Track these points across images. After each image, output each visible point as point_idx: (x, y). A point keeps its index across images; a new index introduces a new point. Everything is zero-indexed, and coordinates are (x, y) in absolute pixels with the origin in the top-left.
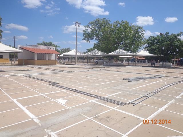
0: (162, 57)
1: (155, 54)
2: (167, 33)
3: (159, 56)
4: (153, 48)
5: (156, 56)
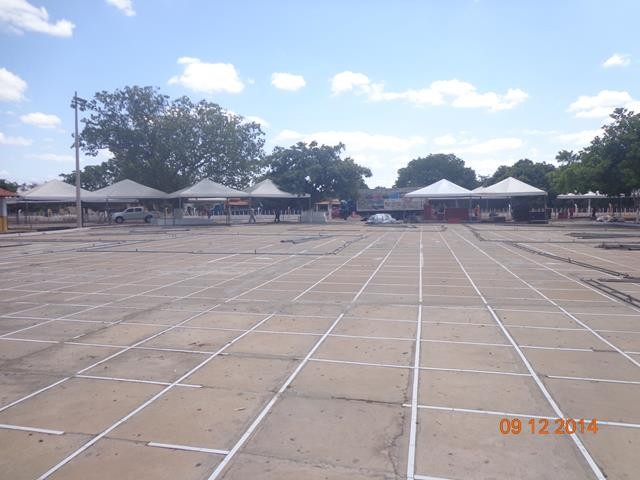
0: (308, 198)
1: (293, 194)
2: (314, 144)
3: (302, 196)
4: (288, 179)
5: (296, 196)
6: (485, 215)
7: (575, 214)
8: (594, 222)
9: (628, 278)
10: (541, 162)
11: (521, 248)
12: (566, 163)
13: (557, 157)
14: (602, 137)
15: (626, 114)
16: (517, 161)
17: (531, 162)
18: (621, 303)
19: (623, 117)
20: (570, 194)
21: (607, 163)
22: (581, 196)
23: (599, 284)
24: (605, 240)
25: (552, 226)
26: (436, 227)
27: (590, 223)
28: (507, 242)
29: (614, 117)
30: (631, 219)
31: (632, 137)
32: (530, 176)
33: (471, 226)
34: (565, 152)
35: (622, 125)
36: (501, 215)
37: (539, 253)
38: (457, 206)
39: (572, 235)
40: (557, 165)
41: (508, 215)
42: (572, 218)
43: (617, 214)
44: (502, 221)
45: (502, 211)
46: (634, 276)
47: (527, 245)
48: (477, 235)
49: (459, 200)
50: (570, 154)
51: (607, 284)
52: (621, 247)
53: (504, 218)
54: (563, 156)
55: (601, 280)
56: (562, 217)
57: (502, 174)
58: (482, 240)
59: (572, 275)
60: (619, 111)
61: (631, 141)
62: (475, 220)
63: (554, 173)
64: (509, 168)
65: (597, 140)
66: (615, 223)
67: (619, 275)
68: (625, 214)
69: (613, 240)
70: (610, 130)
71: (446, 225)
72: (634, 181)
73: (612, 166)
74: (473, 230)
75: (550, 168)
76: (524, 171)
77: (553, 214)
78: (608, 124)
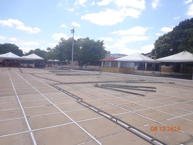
6: (26, 65)
7: (52, 66)
8: (57, 68)
9: (61, 83)
10: (43, 50)
11: (34, 75)
12: (49, 51)
13: (47, 49)
14: (58, 45)
15: (64, 39)
16: (36, 49)
17: (40, 50)
18: (58, 90)
19: (63, 40)
20: (50, 60)
21: (59, 52)
22: (53, 61)
23: (53, 85)
24: (58, 73)
25: (46, 69)
26: (7, 69)
27: (55, 68)
28: (30, 74)
29: (61, 40)
30: (66, 67)
31: (65, 46)
32: (40, 54)
33: (20, 68)
34: (49, 48)
35: (63, 42)
36: (31, 65)
37: (39, 77)
38: (16, 62)
39: (50, 71)
40: (47, 51)
41: (33, 65)
42: (51, 67)
43: (62, 66)
44: (31, 67)
45: (31, 64)
46: (63, 82)
47: (36, 75)
48: (21, 71)
49: (16, 60)
50: (50, 49)
51: (55, 85)
52: (61, 75)
53: (32, 66)
54: (49, 49)
55: (54, 84)
56: (49, 66)
57: (31, 52)
58: (22, 73)
59: (47, 83)
60: (62, 38)
61: (65, 47)
62: (22, 67)
63: (46, 54)
64: (33, 51)
65: (57, 45)
66: (62, 69)
67: (59, 82)
68: (65, 66)
69: (60, 73)
70: (60, 44)
71: (11, 68)
72: (66, 57)
73: (61, 53)
74: (20, 70)
75: (45, 52)
76: (38, 52)
77: (46, 65)
78: (60, 42)
